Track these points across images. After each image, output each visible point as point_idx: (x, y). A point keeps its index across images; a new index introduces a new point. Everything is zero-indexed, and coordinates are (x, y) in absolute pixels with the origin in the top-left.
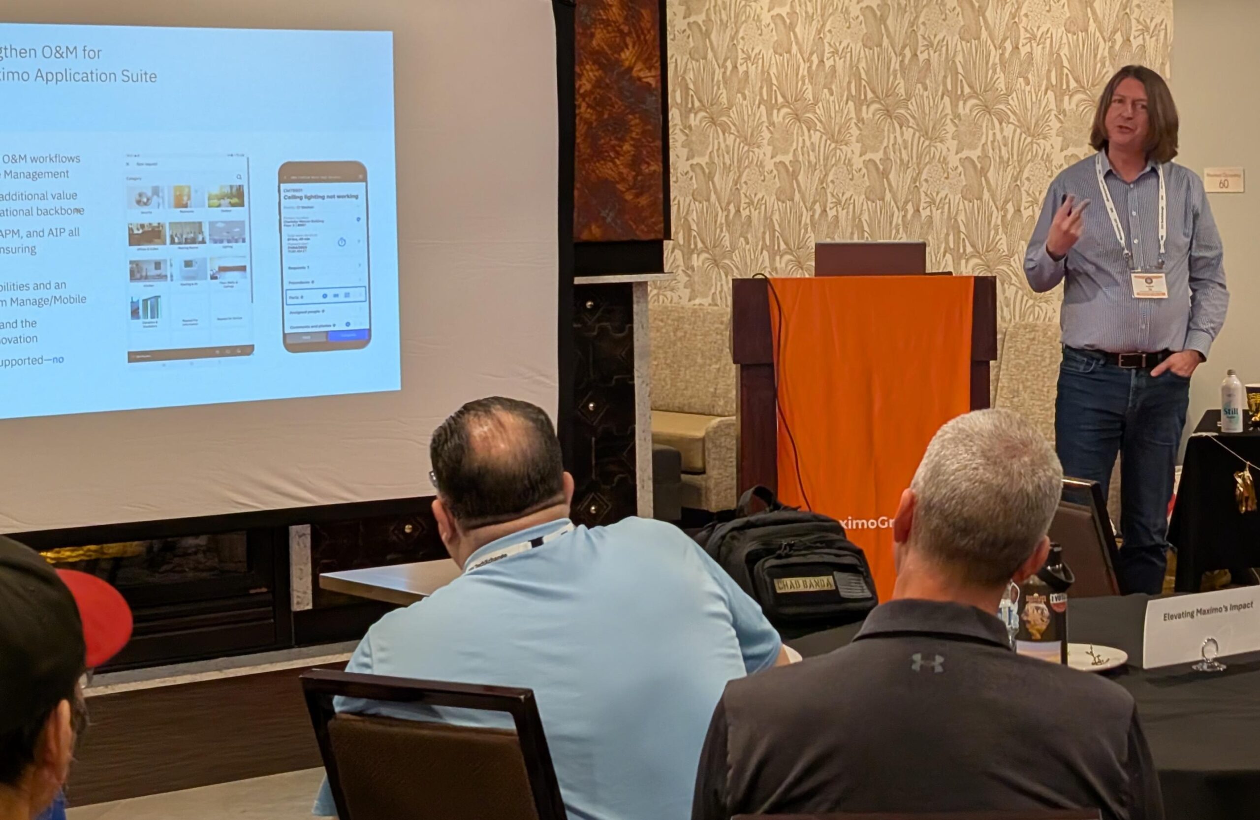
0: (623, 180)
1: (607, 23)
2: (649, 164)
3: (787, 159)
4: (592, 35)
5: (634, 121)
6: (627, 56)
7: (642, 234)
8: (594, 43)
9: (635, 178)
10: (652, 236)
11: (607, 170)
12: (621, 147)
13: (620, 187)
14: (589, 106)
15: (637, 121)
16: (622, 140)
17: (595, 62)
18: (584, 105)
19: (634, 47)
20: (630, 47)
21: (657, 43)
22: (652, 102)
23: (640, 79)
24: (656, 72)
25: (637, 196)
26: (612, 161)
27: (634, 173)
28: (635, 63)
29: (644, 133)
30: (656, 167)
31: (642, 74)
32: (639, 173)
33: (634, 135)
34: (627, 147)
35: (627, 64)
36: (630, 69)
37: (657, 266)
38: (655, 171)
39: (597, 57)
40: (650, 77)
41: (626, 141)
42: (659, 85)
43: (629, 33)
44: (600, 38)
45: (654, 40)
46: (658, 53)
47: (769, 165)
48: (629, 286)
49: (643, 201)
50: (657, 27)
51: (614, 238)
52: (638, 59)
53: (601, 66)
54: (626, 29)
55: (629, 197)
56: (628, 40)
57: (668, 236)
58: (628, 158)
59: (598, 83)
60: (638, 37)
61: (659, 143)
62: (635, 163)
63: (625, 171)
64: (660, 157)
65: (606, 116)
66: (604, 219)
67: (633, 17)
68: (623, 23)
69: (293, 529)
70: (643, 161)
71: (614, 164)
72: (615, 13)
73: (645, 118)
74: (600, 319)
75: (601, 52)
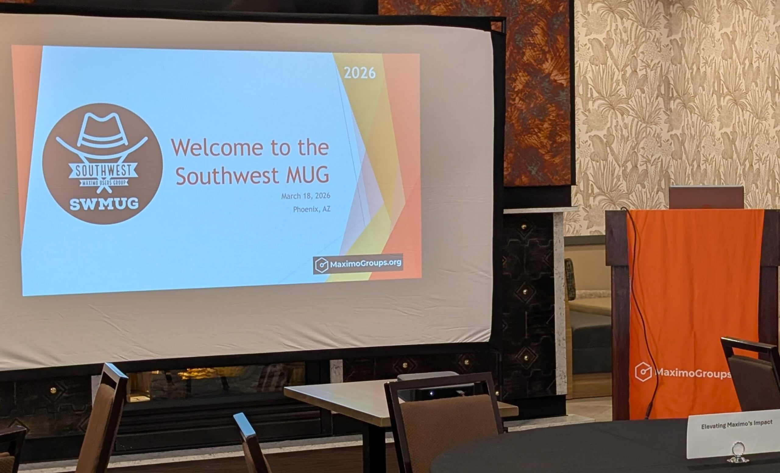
0: (543, 146)
1: (533, 46)
2: (561, 136)
4: (524, 54)
5: (551, 108)
6: (547, 66)
7: (556, 181)
8: (525, 58)
9: (552, 145)
10: (563, 183)
11: (533, 140)
12: (542, 125)
13: (542, 151)
14: (521, 99)
15: (554, 108)
16: (544, 121)
17: (526, 71)
18: (517, 99)
19: (551, 61)
20: (549, 61)
21: (569, 57)
22: (564, 96)
23: (555, 81)
24: (567, 76)
25: (553, 157)
26: (536, 134)
27: (551, 142)
28: (552, 71)
29: (558, 115)
30: (566, 138)
31: (556, 78)
32: (554, 142)
33: (551, 117)
34: (546, 125)
35: (547, 71)
36: (549, 74)
37: (568, 203)
38: (565, 141)
39: (527, 67)
40: (563, 80)
41: (545, 121)
42: (569, 84)
43: (549, 52)
44: (528, 55)
45: (566, 56)
46: (569, 64)
48: (550, 216)
49: (557, 160)
50: (568, 47)
51: (537, 184)
52: (554, 68)
53: (529, 74)
54: (547, 49)
55: (547, 157)
56: (548, 56)
57: (574, 183)
58: (547, 132)
59: (527, 85)
60: (555, 55)
61: (568, 122)
62: (552, 136)
63: (545, 141)
64: (569, 132)
65: (532, 106)
66: (530, 172)
67: (551, 41)
68: (545, 45)
69: (333, 362)
70: (557, 134)
71: (537, 136)
72: (539, 39)
73: (559, 106)
74: (530, 237)
75: (529, 64)
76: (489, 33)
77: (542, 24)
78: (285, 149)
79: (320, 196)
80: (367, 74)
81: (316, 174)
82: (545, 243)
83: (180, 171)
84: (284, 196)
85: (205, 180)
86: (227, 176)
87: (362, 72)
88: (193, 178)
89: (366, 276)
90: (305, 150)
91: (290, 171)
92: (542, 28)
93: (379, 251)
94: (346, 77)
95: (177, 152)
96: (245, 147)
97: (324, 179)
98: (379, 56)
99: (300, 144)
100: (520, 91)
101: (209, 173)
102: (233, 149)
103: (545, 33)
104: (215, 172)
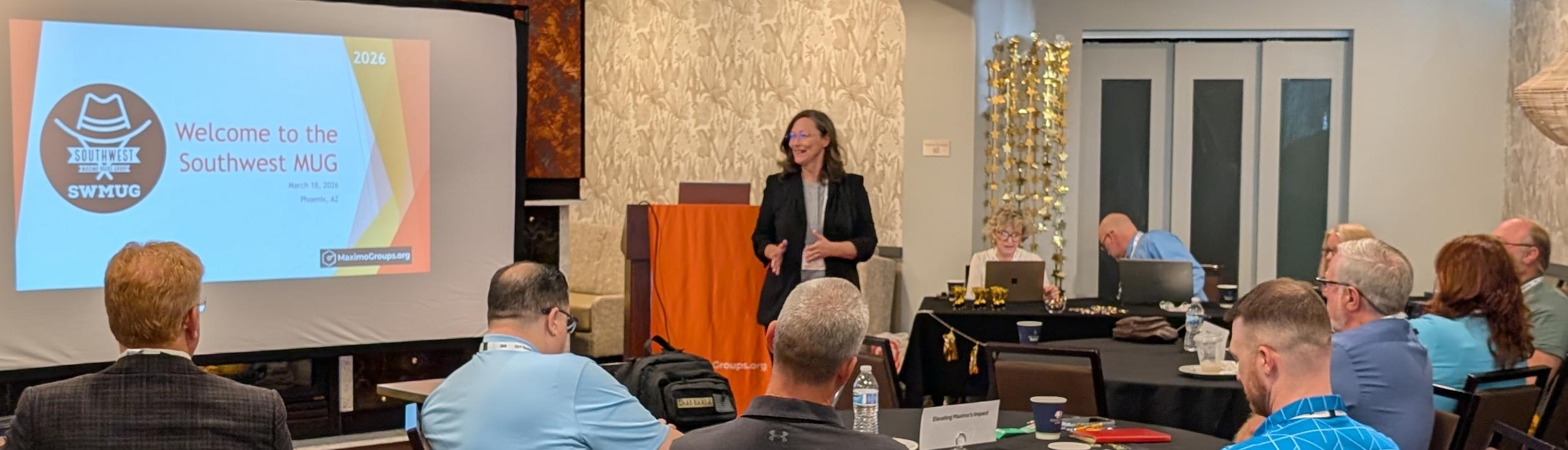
0: (555, 138)
1: (547, 36)
2: (572, 129)
3: (646, 128)
4: (537, 44)
5: (563, 100)
6: (560, 58)
7: (568, 174)
8: (539, 49)
9: (563, 137)
10: (573, 176)
11: (546, 132)
12: (555, 117)
13: (554, 143)
14: (535, 90)
15: (565, 101)
16: (555, 113)
17: (539, 61)
19: (564, 51)
20: (562, 52)
21: (579, 49)
22: (575, 88)
23: (567, 73)
24: (579, 69)
25: (564, 149)
26: (549, 126)
27: (562, 135)
28: (565, 63)
29: (570, 108)
30: (576, 130)
31: (568, 70)
32: (566, 134)
33: (563, 110)
34: (558, 117)
35: (559, 63)
36: (561, 66)
37: (576, 196)
38: (576, 134)
39: (541, 58)
40: (574, 72)
41: (558, 113)
42: (580, 77)
43: (561, 43)
44: (542, 46)
45: (577, 48)
46: (579, 57)
47: (634, 131)
48: (556, 209)
49: (568, 153)
50: (579, 39)
51: (549, 177)
52: (567, 60)
53: (543, 65)
54: (559, 40)
55: (559, 150)
56: (561, 48)
57: (583, 175)
58: (558, 125)
59: (541, 75)
60: (567, 46)
61: (579, 115)
62: (564, 128)
63: (557, 133)
64: (580, 124)
65: (545, 96)
66: (543, 164)
67: (564, 33)
68: (558, 37)
69: (342, 359)
70: (568, 127)
71: (550, 128)
72: (553, 30)
73: (570, 98)
74: (539, 229)
75: (543, 55)
76: (512, 22)
77: (555, 15)
78: (292, 135)
79: (327, 185)
80: (377, 60)
81: (323, 162)
82: (551, 236)
83: (184, 158)
84: (291, 185)
85: (210, 166)
86: (232, 163)
87: (371, 57)
88: (197, 165)
89: (373, 270)
90: (312, 137)
91: (297, 159)
92: (555, 19)
93: (387, 244)
94: (356, 61)
95: (181, 136)
96: (252, 133)
97: (332, 167)
98: (388, 42)
99: (309, 130)
100: (533, 82)
101: (214, 160)
102: (239, 134)
103: (558, 25)
104: (220, 159)
